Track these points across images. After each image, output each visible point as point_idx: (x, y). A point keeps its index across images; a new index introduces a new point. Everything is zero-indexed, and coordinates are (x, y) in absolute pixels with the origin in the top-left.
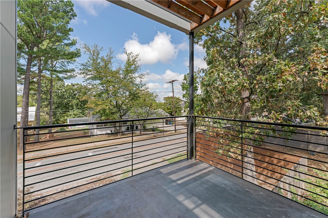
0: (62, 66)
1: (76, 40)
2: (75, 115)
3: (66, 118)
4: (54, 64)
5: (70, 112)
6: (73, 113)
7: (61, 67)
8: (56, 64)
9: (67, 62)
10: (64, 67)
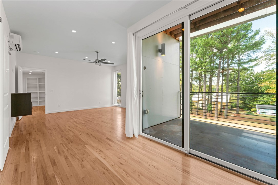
0: (249, 57)
1: (259, 29)
2: (266, 102)
3: (255, 103)
4: (241, 57)
5: (259, 99)
6: (263, 99)
7: (247, 58)
8: (243, 57)
9: (253, 52)
10: (250, 58)
